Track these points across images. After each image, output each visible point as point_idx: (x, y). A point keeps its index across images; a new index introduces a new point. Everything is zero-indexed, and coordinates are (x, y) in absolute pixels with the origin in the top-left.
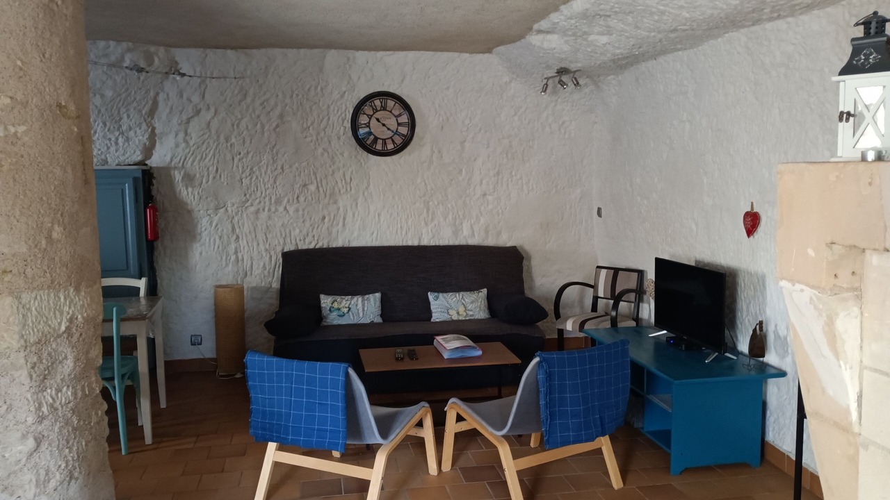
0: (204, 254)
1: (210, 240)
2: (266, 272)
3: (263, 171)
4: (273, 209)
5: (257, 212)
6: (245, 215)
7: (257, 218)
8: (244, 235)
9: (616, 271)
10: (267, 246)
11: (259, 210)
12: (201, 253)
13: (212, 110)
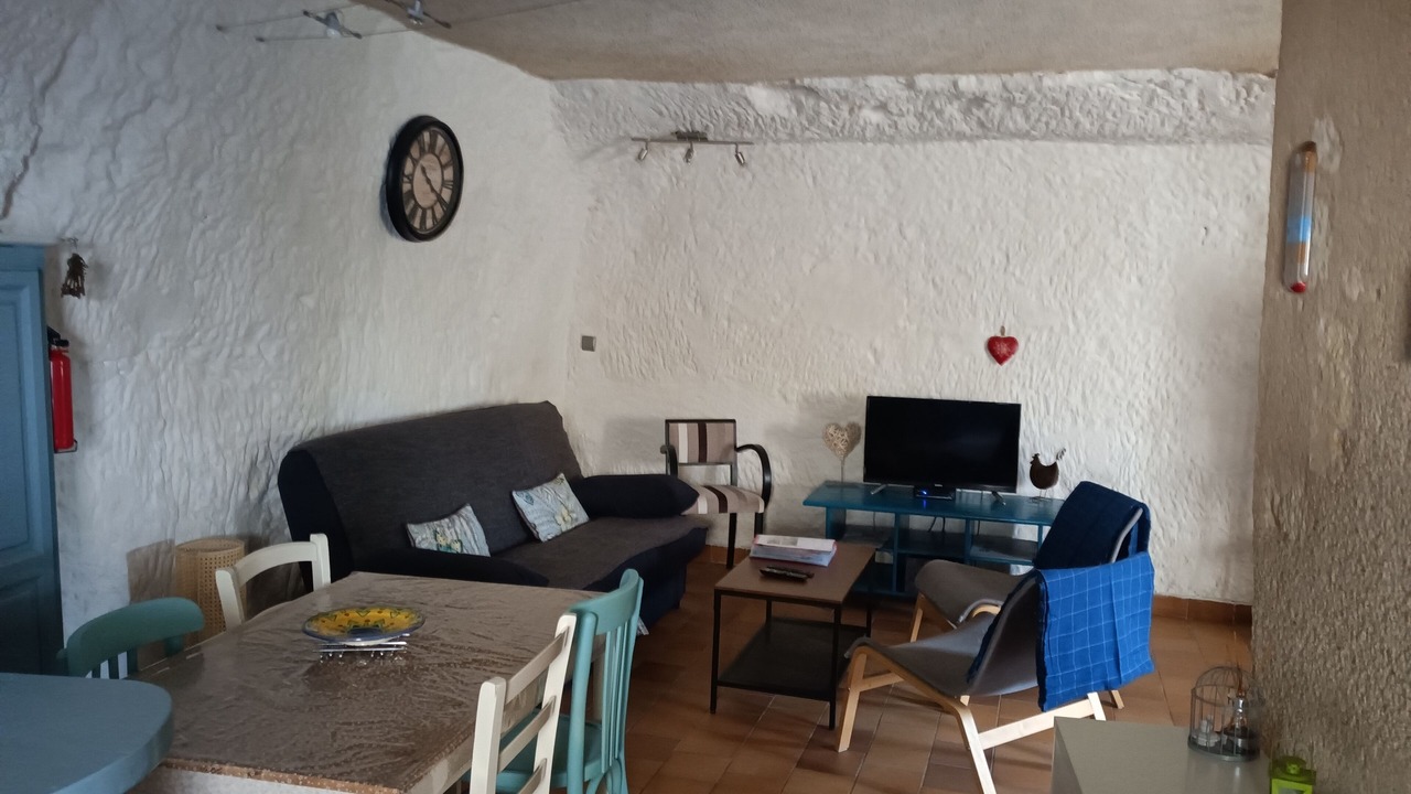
0: (108, 473)
1: (120, 436)
2: (218, 503)
3: (236, 263)
4: (238, 351)
5: (205, 359)
6: (181, 368)
7: (203, 373)
8: (177, 418)
9: (702, 424)
10: (221, 440)
11: (209, 353)
12: (103, 473)
13: (183, 102)
